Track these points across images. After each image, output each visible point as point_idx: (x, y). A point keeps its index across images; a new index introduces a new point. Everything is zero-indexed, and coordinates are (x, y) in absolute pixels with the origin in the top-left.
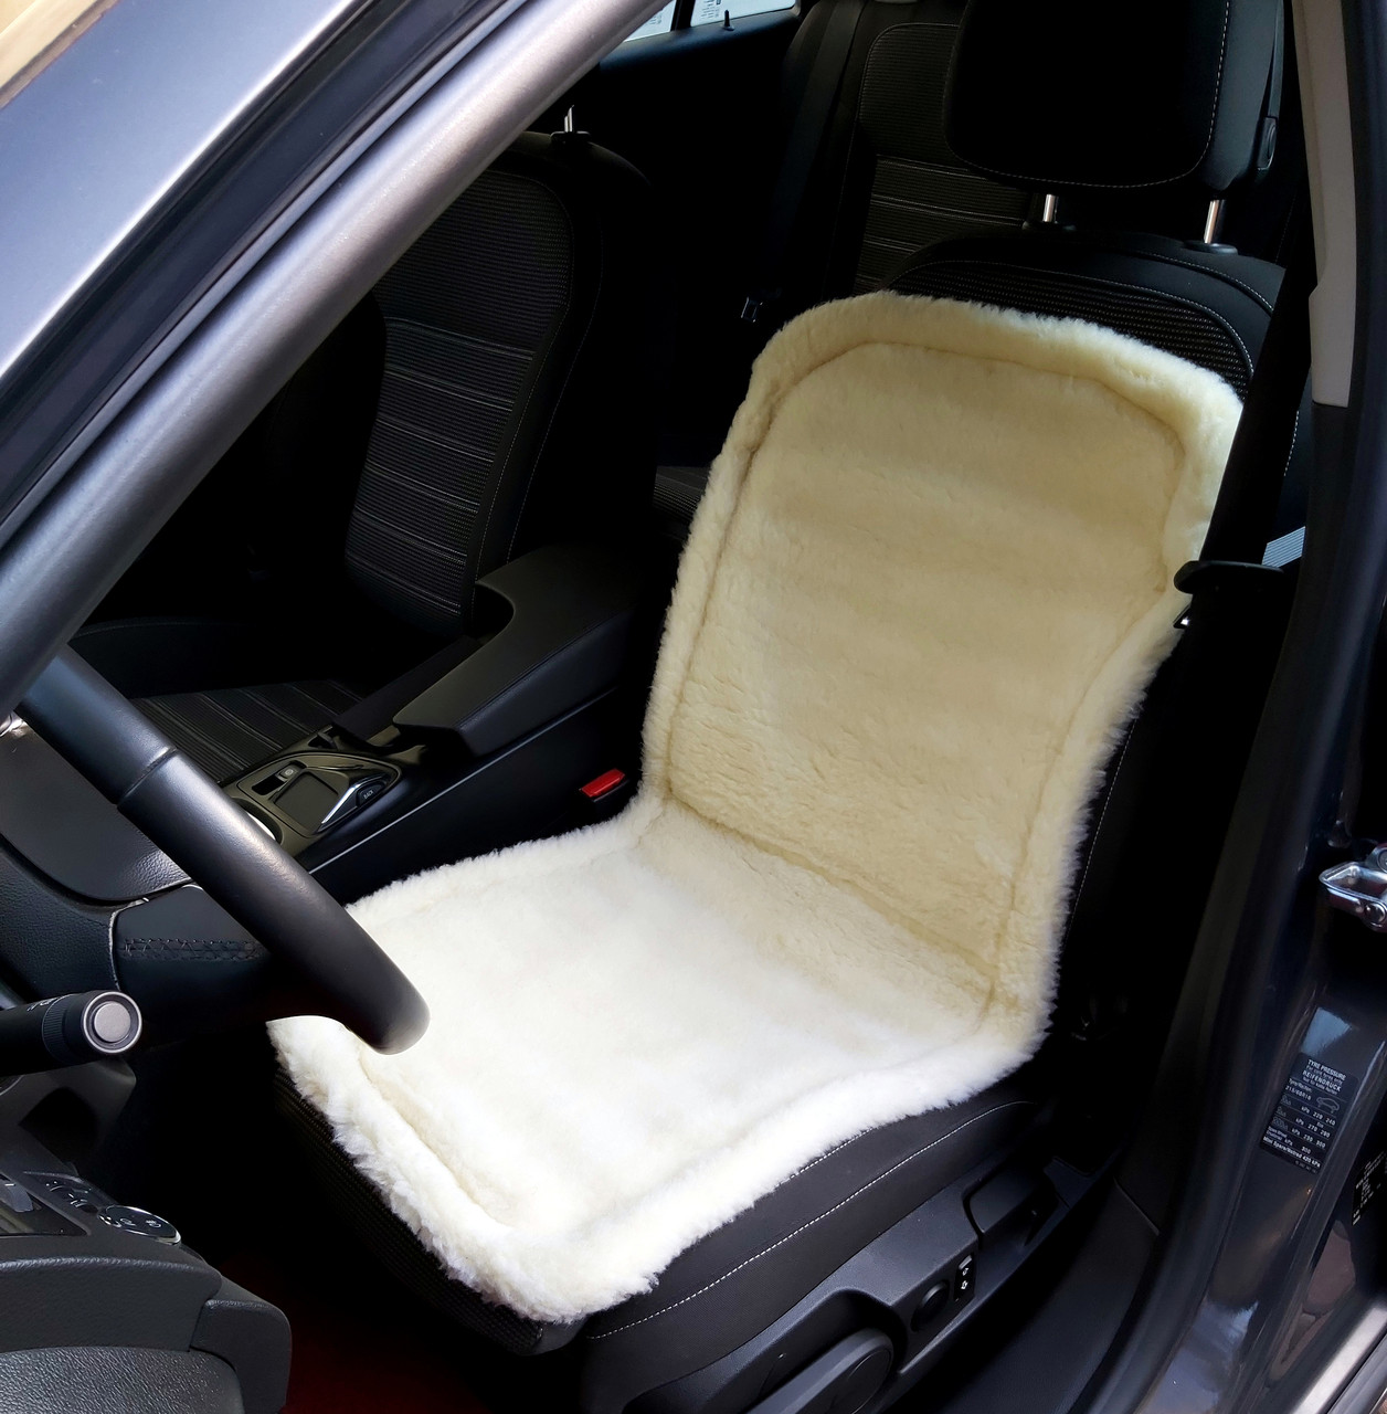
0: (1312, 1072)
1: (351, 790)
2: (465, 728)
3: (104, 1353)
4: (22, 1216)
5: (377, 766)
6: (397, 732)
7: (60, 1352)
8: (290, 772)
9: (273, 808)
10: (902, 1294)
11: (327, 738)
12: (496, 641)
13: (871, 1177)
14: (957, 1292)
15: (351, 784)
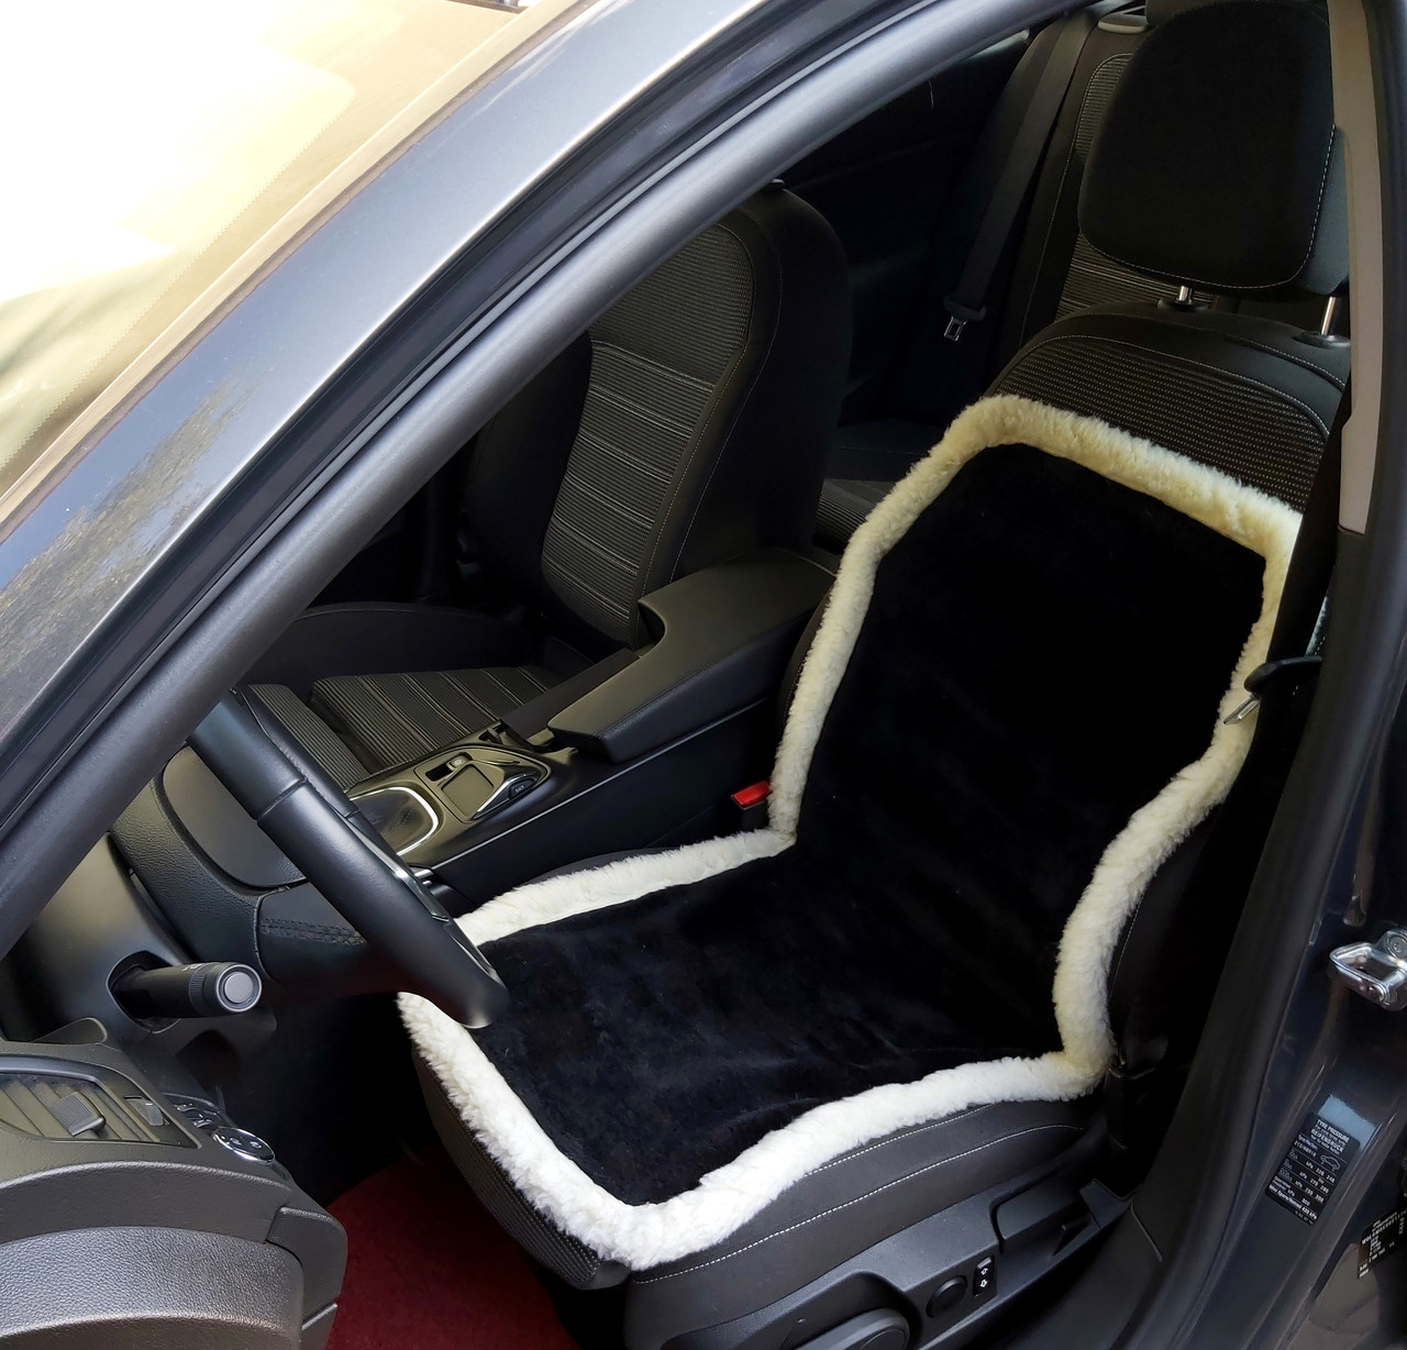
0: (1320, 1131)
1: (507, 784)
2: (607, 737)
3: (199, 1237)
4: (152, 1128)
5: (532, 765)
6: (551, 735)
7: (166, 1231)
8: (459, 762)
9: (440, 794)
10: (917, 1283)
11: (494, 733)
12: (647, 657)
13: (896, 1176)
14: (977, 1289)
15: (506, 779)
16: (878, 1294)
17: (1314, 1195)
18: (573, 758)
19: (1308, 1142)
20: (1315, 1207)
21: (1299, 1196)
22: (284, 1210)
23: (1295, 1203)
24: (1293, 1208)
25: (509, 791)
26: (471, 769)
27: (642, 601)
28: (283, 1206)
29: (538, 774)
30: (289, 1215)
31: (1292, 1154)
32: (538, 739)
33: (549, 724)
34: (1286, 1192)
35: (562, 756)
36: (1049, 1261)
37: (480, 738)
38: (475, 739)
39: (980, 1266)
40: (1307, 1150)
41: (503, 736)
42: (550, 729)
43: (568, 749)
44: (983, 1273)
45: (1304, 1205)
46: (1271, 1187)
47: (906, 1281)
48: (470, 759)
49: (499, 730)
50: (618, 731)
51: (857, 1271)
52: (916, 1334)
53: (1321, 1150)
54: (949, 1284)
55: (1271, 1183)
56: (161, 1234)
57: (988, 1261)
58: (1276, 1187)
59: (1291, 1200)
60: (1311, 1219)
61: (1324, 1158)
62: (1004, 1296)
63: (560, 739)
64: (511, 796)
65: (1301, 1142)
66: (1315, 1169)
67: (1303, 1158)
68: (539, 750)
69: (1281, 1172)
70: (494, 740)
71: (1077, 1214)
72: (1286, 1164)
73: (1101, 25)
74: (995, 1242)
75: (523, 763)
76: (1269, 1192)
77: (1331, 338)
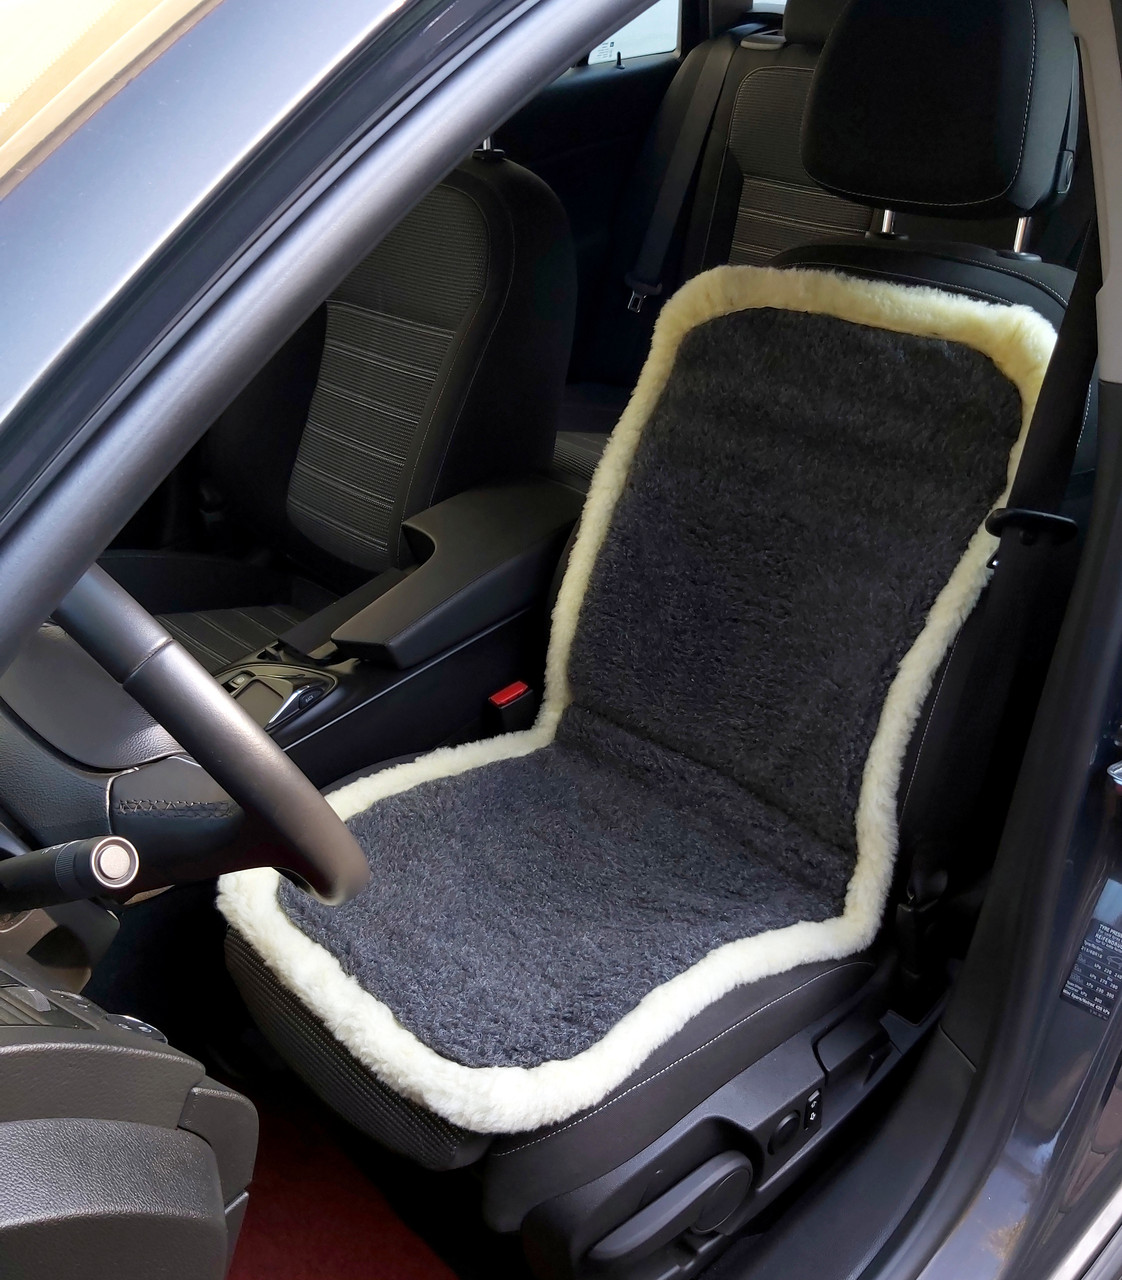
0: (1104, 935)
1: (295, 695)
2: (392, 644)
3: (111, 1126)
4: (43, 1015)
5: (317, 676)
6: (333, 647)
8: (241, 680)
10: (761, 1121)
11: (273, 652)
13: (734, 1021)
14: (807, 1122)
15: (294, 690)
16: (725, 1136)
17: (1105, 993)
18: (356, 668)
19: (1093, 946)
20: (1108, 1004)
21: (1092, 995)
22: (196, 1090)
23: (1088, 1003)
24: (1087, 1008)
25: (298, 702)
26: (257, 684)
27: (407, 523)
28: (195, 1086)
29: (325, 684)
30: (201, 1095)
31: (1081, 959)
32: (318, 653)
33: (333, 636)
34: (1078, 994)
35: (346, 667)
36: (860, 1090)
37: (259, 657)
38: (254, 658)
39: (811, 1099)
40: (1094, 953)
41: (281, 653)
42: (333, 641)
43: (352, 661)
44: (813, 1106)
45: (1098, 1004)
46: (1065, 991)
47: (750, 1120)
48: (252, 675)
49: (277, 648)
50: (403, 637)
51: (706, 1116)
52: (758, 1172)
53: (1107, 952)
54: (786, 1120)
55: (1064, 987)
56: (72, 1126)
57: (817, 1094)
58: (1069, 991)
59: (1084, 1001)
60: (1105, 1015)
61: (1110, 959)
62: (828, 1127)
63: (344, 650)
64: (301, 706)
65: (1087, 946)
66: (1103, 969)
67: (1091, 959)
68: (320, 664)
69: (1072, 977)
70: (274, 657)
71: (880, 1043)
72: (1076, 968)
73: (744, 44)
74: (822, 1075)
75: (308, 675)
76: (1062, 996)
77: (1023, 254)
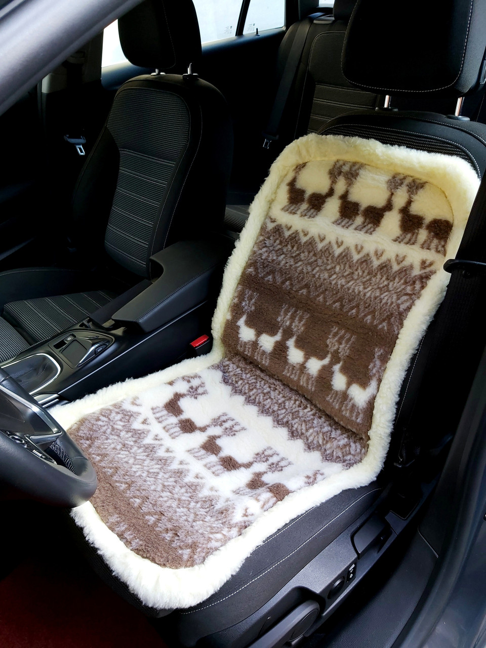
1: (93, 348)
2: (141, 321)
5: (105, 337)
6: (113, 322)
8: (70, 339)
9: (61, 355)
10: (323, 588)
11: (86, 323)
12: (156, 283)
14: (348, 579)
15: (93, 345)
18: (124, 332)
25: (95, 351)
26: (75, 342)
27: (152, 258)
29: (108, 341)
32: (107, 324)
33: (112, 317)
35: (119, 332)
36: (375, 556)
38: (78, 327)
39: (350, 569)
41: (91, 324)
43: (122, 328)
44: (351, 572)
47: (318, 588)
48: (75, 337)
50: (145, 318)
51: (294, 587)
52: (323, 607)
54: (338, 582)
57: (353, 566)
62: (359, 577)
68: (107, 330)
70: (86, 326)
73: (315, 22)
74: (356, 556)
75: (101, 337)
77: (460, 117)
